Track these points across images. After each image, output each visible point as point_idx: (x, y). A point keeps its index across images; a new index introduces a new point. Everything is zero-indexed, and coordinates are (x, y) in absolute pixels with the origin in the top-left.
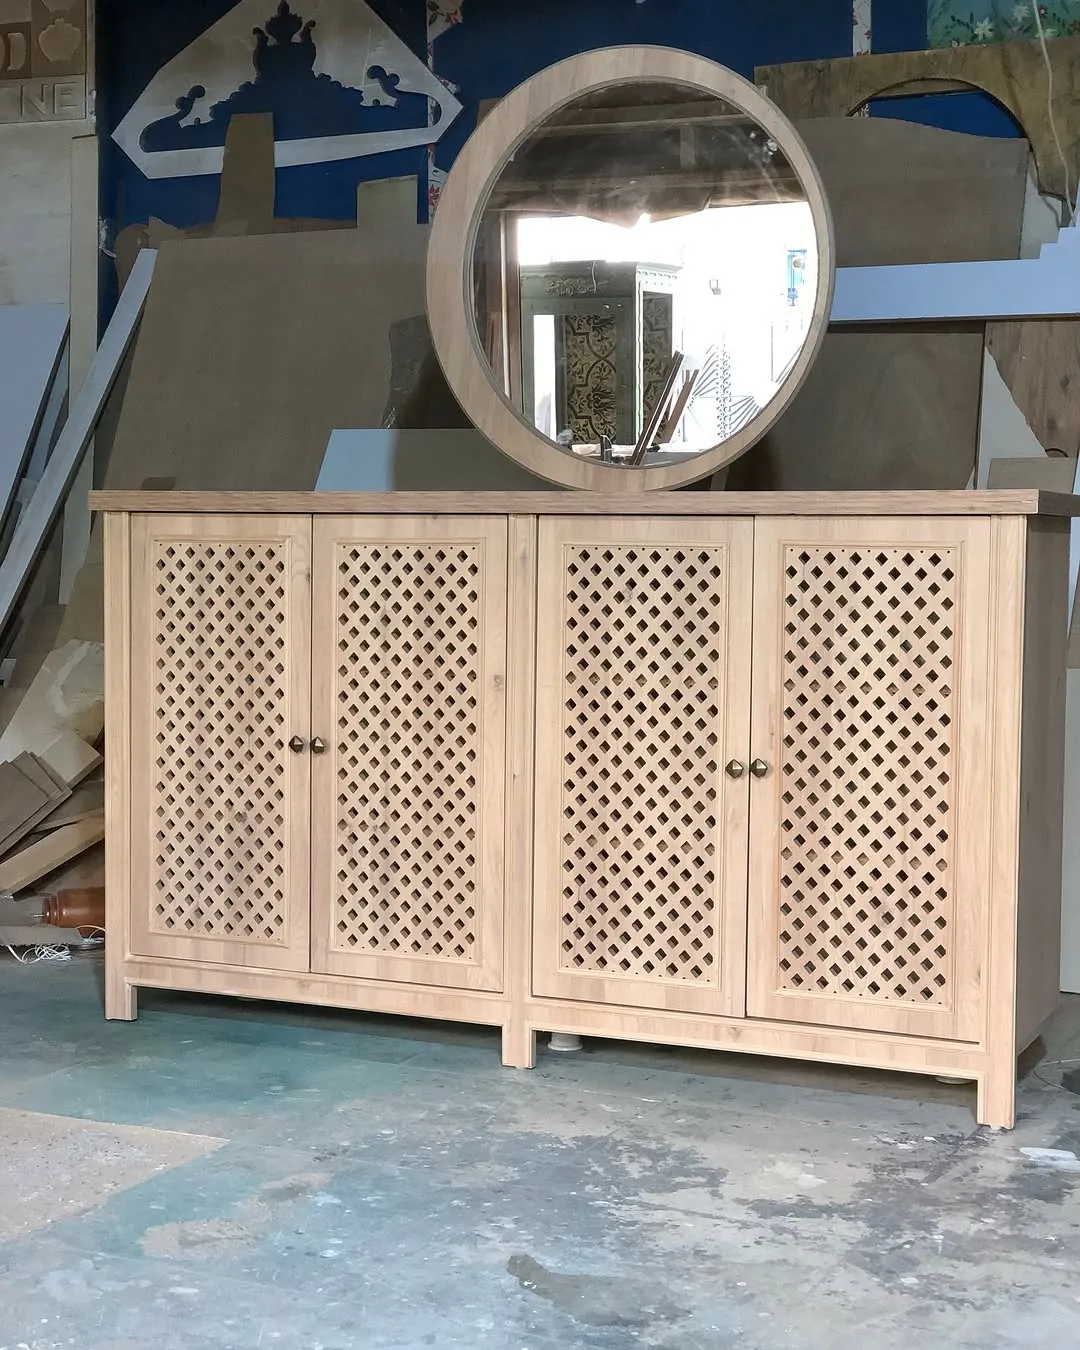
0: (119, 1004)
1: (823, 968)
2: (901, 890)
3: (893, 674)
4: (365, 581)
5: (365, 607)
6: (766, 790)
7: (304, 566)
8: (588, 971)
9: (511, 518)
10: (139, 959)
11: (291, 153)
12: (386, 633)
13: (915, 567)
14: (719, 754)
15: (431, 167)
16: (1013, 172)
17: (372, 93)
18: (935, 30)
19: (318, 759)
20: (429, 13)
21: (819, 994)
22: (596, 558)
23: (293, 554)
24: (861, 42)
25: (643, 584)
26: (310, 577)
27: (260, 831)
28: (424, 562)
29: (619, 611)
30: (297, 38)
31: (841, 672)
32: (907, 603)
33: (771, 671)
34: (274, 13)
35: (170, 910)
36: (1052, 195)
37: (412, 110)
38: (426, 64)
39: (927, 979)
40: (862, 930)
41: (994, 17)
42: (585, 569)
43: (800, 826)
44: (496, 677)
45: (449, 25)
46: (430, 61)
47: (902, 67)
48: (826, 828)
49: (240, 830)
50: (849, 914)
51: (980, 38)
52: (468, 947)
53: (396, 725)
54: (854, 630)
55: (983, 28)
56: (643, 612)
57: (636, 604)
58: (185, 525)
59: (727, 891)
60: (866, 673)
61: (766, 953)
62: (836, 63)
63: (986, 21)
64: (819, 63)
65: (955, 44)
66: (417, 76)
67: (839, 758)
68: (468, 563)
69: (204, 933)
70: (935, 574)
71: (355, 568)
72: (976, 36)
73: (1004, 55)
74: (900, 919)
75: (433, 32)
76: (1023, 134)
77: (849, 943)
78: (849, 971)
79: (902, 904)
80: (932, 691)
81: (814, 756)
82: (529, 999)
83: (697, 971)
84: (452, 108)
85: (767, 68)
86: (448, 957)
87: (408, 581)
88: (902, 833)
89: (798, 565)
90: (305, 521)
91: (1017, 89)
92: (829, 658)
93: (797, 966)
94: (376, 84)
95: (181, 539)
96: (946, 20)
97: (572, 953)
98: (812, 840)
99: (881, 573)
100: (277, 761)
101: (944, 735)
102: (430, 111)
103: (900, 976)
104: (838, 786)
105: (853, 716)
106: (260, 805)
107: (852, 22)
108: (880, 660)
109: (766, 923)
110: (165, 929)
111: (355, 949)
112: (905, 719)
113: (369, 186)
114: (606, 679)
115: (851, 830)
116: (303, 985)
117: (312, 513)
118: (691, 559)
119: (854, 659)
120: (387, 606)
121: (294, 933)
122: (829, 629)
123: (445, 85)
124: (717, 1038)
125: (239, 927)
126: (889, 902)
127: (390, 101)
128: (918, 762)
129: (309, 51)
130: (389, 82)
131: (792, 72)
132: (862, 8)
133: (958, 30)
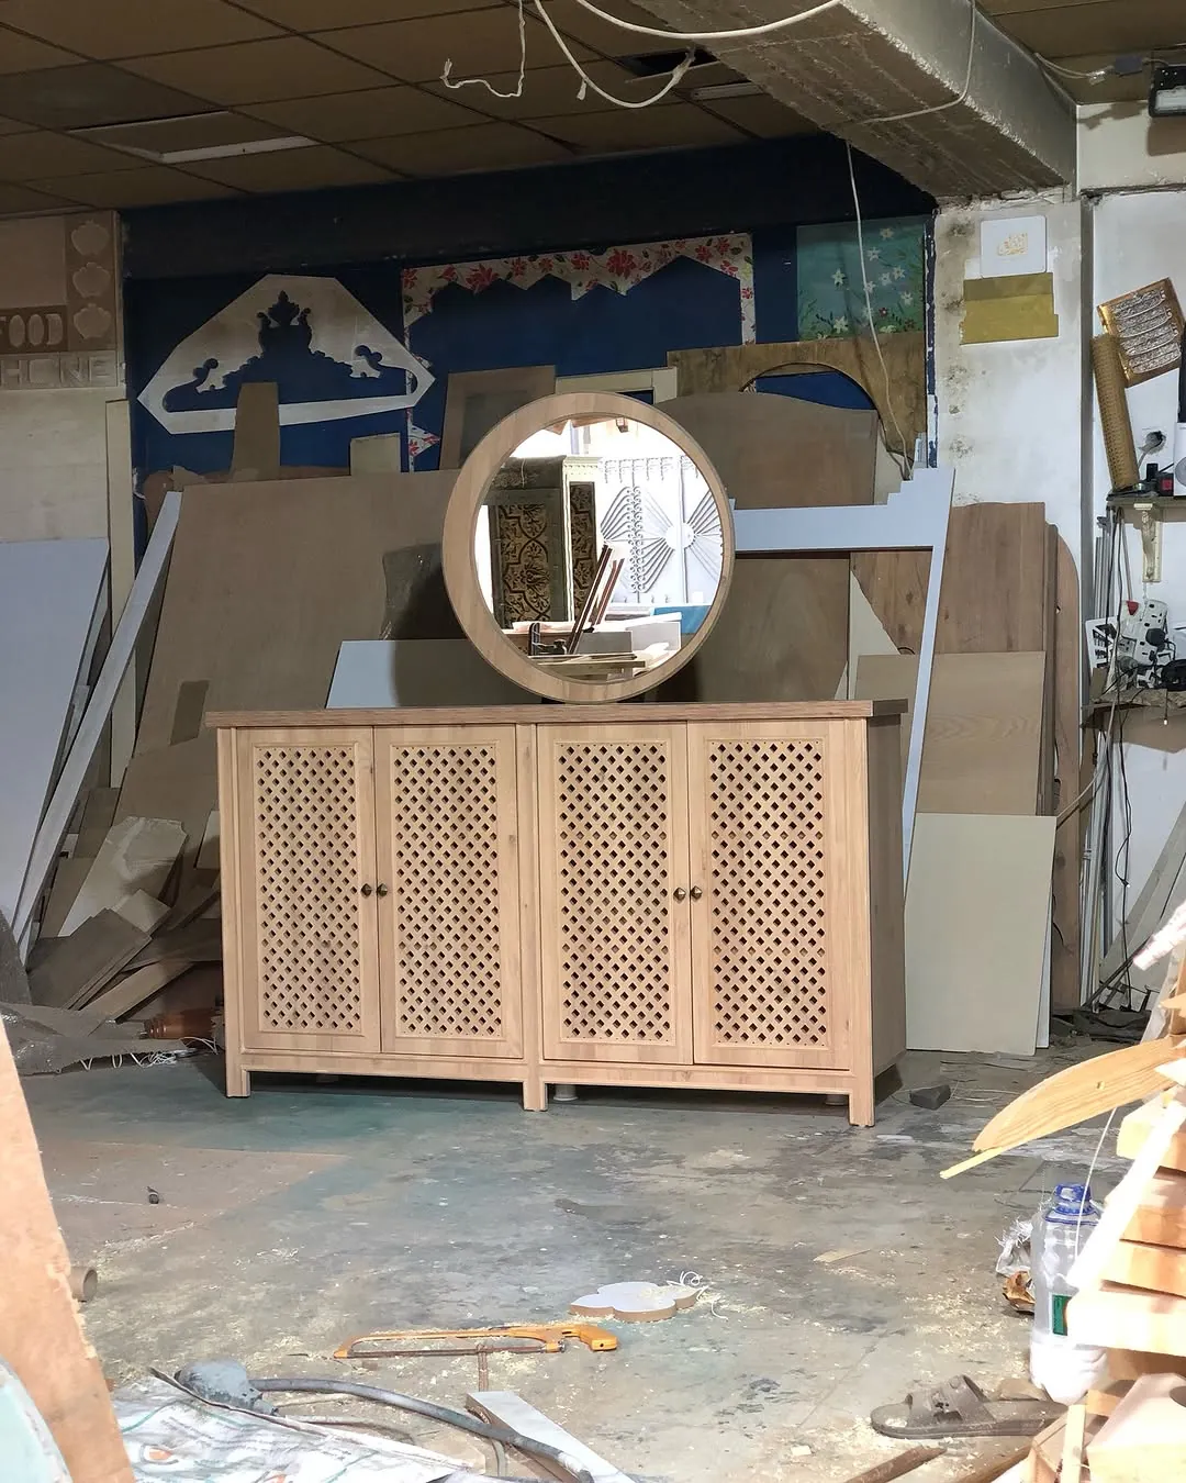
0: (237, 1084)
1: (745, 1027)
2: (795, 971)
3: (784, 825)
4: (414, 772)
5: (414, 791)
6: (702, 907)
7: (368, 763)
8: (583, 1039)
9: (518, 726)
10: (252, 1051)
11: (292, 414)
12: (431, 809)
13: (795, 753)
14: (669, 885)
15: (410, 425)
16: (867, 435)
17: (360, 367)
18: (804, 326)
19: (383, 900)
20: (405, 305)
21: (742, 1044)
22: (579, 752)
23: (359, 754)
24: (748, 333)
25: (612, 770)
26: (373, 770)
27: (340, 953)
28: (456, 758)
29: (596, 788)
30: (295, 322)
31: (749, 825)
32: (792, 777)
33: (703, 826)
34: (276, 301)
35: (274, 1014)
36: (895, 452)
37: (394, 381)
38: (404, 345)
39: (814, 1030)
40: (770, 999)
41: (849, 315)
42: (571, 760)
43: (726, 931)
44: (511, 837)
45: (421, 315)
46: (407, 342)
47: (779, 355)
48: (743, 931)
49: (326, 953)
50: (761, 989)
51: (838, 332)
52: (497, 1028)
53: (439, 873)
54: (757, 797)
55: (841, 324)
56: (612, 788)
57: (608, 783)
58: (279, 736)
59: (678, 978)
60: (766, 825)
61: (706, 1018)
62: (730, 350)
63: (842, 319)
64: (716, 350)
65: (820, 337)
66: (396, 354)
67: (750, 883)
68: (488, 758)
69: (301, 1029)
70: (809, 758)
71: (406, 763)
72: (835, 330)
73: (856, 345)
74: (795, 990)
75: (409, 319)
76: (874, 407)
77: (762, 1009)
78: (762, 1027)
79: (796, 980)
80: (810, 835)
81: (733, 883)
82: (542, 1062)
83: (659, 1034)
84: (426, 380)
85: (678, 354)
86: (483, 1035)
87: (445, 772)
88: (794, 932)
89: (718, 754)
90: (368, 731)
91: (867, 373)
92: (741, 816)
93: (728, 1027)
94: (363, 361)
95: (275, 746)
96: (812, 317)
97: (571, 1027)
98: (734, 940)
99: (774, 758)
100: (352, 902)
101: (819, 865)
102: (407, 381)
103: (797, 1028)
104: (750, 903)
105: (759, 854)
106: (340, 935)
107: (740, 318)
108: (775, 816)
109: (705, 998)
110: (272, 1028)
111: (414, 1034)
112: (793, 855)
113: (361, 442)
114: (589, 836)
115: (760, 932)
116: (376, 1061)
118: (645, 752)
119: (758, 816)
120: (430, 789)
121: (368, 1026)
122: (740, 797)
123: (420, 361)
124: (674, 1080)
125: (327, 1023)
126: (787, 980)
127: (375, 374)
128: (803, 884)
129: (305, 333)
130: (374, 359)
131: (696, 356)
132: (748, 308)
133: (822, 326)
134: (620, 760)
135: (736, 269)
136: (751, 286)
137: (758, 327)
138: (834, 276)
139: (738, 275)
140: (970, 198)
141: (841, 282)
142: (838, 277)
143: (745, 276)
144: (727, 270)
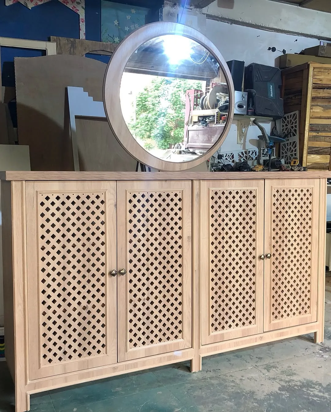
1: (283, 312)
2: (300, 285)
4: (139, 206)
5: (139, 216)
7: (113, 202)
8: (220, 332)
12: (148, 225)
13: (303, 193)
14: (256, 253)
19: (120, 278)
21: (281, 319)
22: (220, 194)
23: (108, 197)
24: (82, 36)
25: (234, 202)
26: (116, 205)
27: (94, 312)
28: (162, 198)
29: (227, 211)
31: (286, 224)
32: (302, 203)
35: (50, 355)
39: (306, 308)
40: (291, 298)
41: (120, 37)
42: (216, 198)
43: (277, 271)
44: (188, 237)
48: (283, 271)
49: (85, 313)
50: (288, 294)
51: (116, 42)
52: (180, 335)
54: (290, 212)
55: (117, 40)
56: (234, 211)
57: (232, 208)
60: (292, 224)
61: (268, 311)
63: (117, 38)
64: (72, 39)
65: (109, 42)
67: (286, 250)
68: (178, 197)
69: (68, 361)
70: (308, 195)
71: (135, 201)
72: (115, 41)
74: (300, 292)
77: (288, 303)
78: (289, 311)
80: (307, 227)
81: (280, 250)
82: (201, 347)
83: (251, 322)
85: (55, 37)
86: (172, 340)
87: (156, 205)
88: (301, 268)
89: (276, 194)
90: (113, 184)
92: (284, 221)
93: (276, 313)
95: (53, 192)
96: (106, 35)
97: (214, 327)
98: (280, 275)
99: (296, 195)
100: (102, 281)
101: (310, 239)
103: (300, 309)
104: (286, 258)
105: (289, 237)
106: (94, 301)
107: (80, 30)
108: (296, 220)
109: (268, 302)
110: (48, 364)
111: (136, 348)
112: (301, 236)
115: (289, 270)
117: (116, 180)
118: (247, 193)
119: (290, 220)
120: (148, 215)
122: (284, 212)
124: (256, 341)
125: (85, 354)
126: (298, 289)
128: (304, 248)
131: (63, 40)
132: (83, 26)
133: (110, 39)
134: (237, 197)
135: (78, 10)
136: (84, 18)
137: (86, 34)
138: (115, 22)
139: (79, 12)
140: (175, 4)
141: (117, 25)
142: (116, 23)
143: (82, 14)
144: (74, 10)
